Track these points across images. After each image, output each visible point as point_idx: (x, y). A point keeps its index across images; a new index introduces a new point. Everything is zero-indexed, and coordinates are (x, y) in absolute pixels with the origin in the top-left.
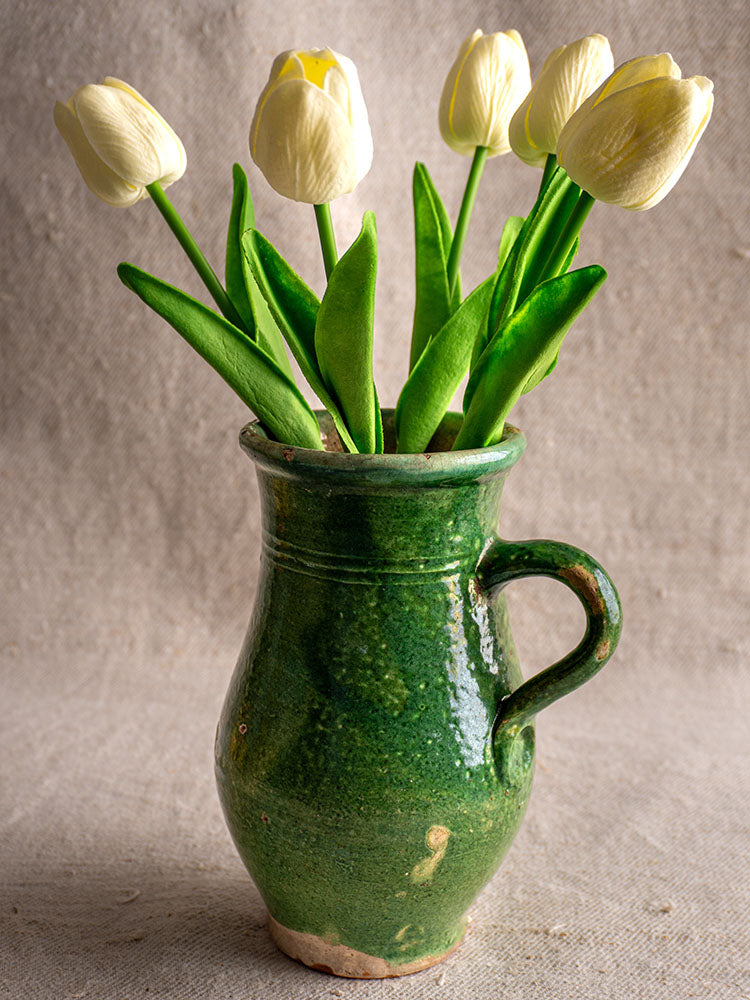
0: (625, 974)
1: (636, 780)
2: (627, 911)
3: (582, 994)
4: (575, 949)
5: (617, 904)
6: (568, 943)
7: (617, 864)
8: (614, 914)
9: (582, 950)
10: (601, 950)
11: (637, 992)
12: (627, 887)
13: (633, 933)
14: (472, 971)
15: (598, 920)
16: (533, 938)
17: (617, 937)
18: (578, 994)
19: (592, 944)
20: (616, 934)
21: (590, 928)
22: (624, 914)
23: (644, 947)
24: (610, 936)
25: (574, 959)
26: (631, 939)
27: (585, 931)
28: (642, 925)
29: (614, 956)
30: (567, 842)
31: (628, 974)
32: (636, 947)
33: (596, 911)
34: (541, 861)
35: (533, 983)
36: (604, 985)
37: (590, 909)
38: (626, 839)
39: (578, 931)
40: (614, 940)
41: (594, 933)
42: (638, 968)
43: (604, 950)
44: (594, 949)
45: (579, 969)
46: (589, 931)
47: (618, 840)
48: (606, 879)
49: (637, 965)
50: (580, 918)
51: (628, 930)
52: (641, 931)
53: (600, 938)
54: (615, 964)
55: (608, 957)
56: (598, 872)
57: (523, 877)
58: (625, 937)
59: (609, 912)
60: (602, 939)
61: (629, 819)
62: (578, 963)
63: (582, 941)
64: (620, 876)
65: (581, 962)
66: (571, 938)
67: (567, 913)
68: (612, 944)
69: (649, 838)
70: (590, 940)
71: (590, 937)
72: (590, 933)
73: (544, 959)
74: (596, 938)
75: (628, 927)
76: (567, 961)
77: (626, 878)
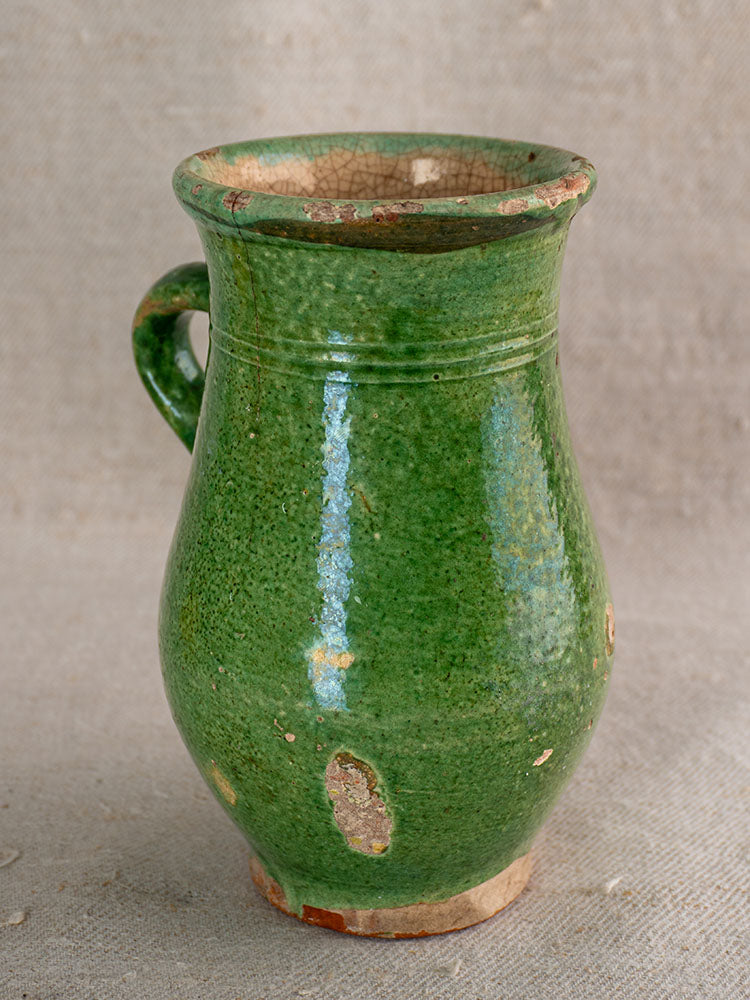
0: (719, 951)
1: (716, 677)
2: (716, 861)
3: (658, 985)
4: (645, 914)
5: (701, 849)
6: (634, 906)
7: (696, 793)
8: (698, 863)
9: (655, 914)
10: (684, 915)
11: (737, 980)
12: (712, 825)
13: (726, 891)
14: (497, 954)
15: (675, 873)
16: (583, 901)
17: (704, 897)
18: (651, 986)
19: (670, 907)
20: (702, 894)
21: (666, 883)
22: (713, 864)
23: (743, 911)
24: (694, 896)
25: (643, 928)
26: (723, 900)
27: (657, 889)
28: (738, 880)
29: (701, 923)
30: (625, 763)
31: (723, 952)
32: (732, 912)
33: (671, 860)
34: (589, 789)
35: (586, 970)
36: (688, 970)
37: (663, 858)
38: (706, 758)
39: (648, 888)
40: (701, 901)
41: (670, 890)
42: (736, 943)
43: (687, 915)
44: (672, 914)
45: (652, 944)
46: (664, 887)
47: (696, 760)
48: (683, 813)
49: (734, 938)
50: (650, 871)
51: (719, 887)
52: (738, 890)
53: (680, 898)
54: (704, 936)
55: (692, 925)
56: (669, 805)
57: (565, 813)
58: (716, 897)
59: (690, 862)
60: (683, 900)
61: (709, 731)
62: (650, 934)
63: (655, 902)
64: (702, 809)
65: (655, 933)
66: (639, 897)
67: (631, 865)
68: (697, 906)
69: (739, 758)
70: (666, 901)
71: (665, 895)
72: (665, 891)
73: (601, 931)
74: (675, 897)
75: (718, 883)
76: (634, 932)
77: (711, 813)
